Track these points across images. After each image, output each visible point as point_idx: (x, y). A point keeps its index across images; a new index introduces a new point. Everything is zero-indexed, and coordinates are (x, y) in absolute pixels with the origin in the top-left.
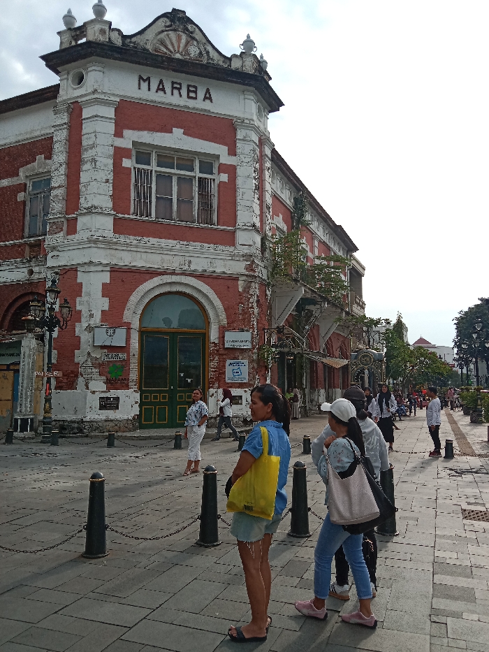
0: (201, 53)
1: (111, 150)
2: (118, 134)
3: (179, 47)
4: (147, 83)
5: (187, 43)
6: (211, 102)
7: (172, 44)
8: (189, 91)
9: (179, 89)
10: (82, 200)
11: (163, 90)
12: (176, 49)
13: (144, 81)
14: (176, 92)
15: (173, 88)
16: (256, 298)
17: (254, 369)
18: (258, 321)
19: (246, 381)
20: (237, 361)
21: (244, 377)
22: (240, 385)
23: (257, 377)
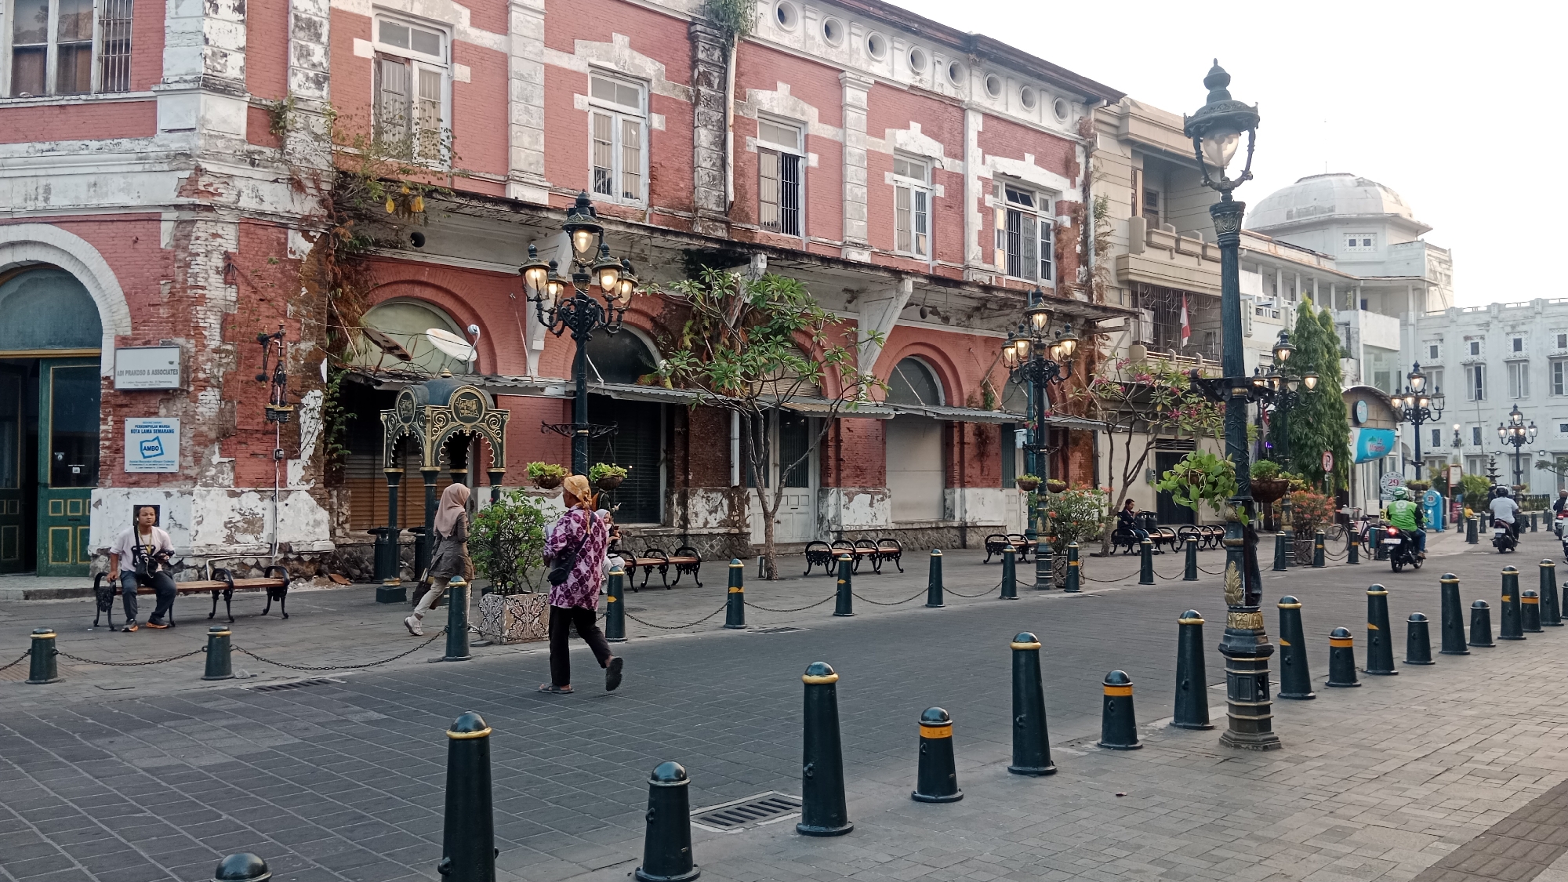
16: (217, 261)
17: (201, 440)
18: (226, 321)
19: (174, 469)
20: (153, 420)
21: (171, 457)
22: (160, 478)
23: (216, 458)
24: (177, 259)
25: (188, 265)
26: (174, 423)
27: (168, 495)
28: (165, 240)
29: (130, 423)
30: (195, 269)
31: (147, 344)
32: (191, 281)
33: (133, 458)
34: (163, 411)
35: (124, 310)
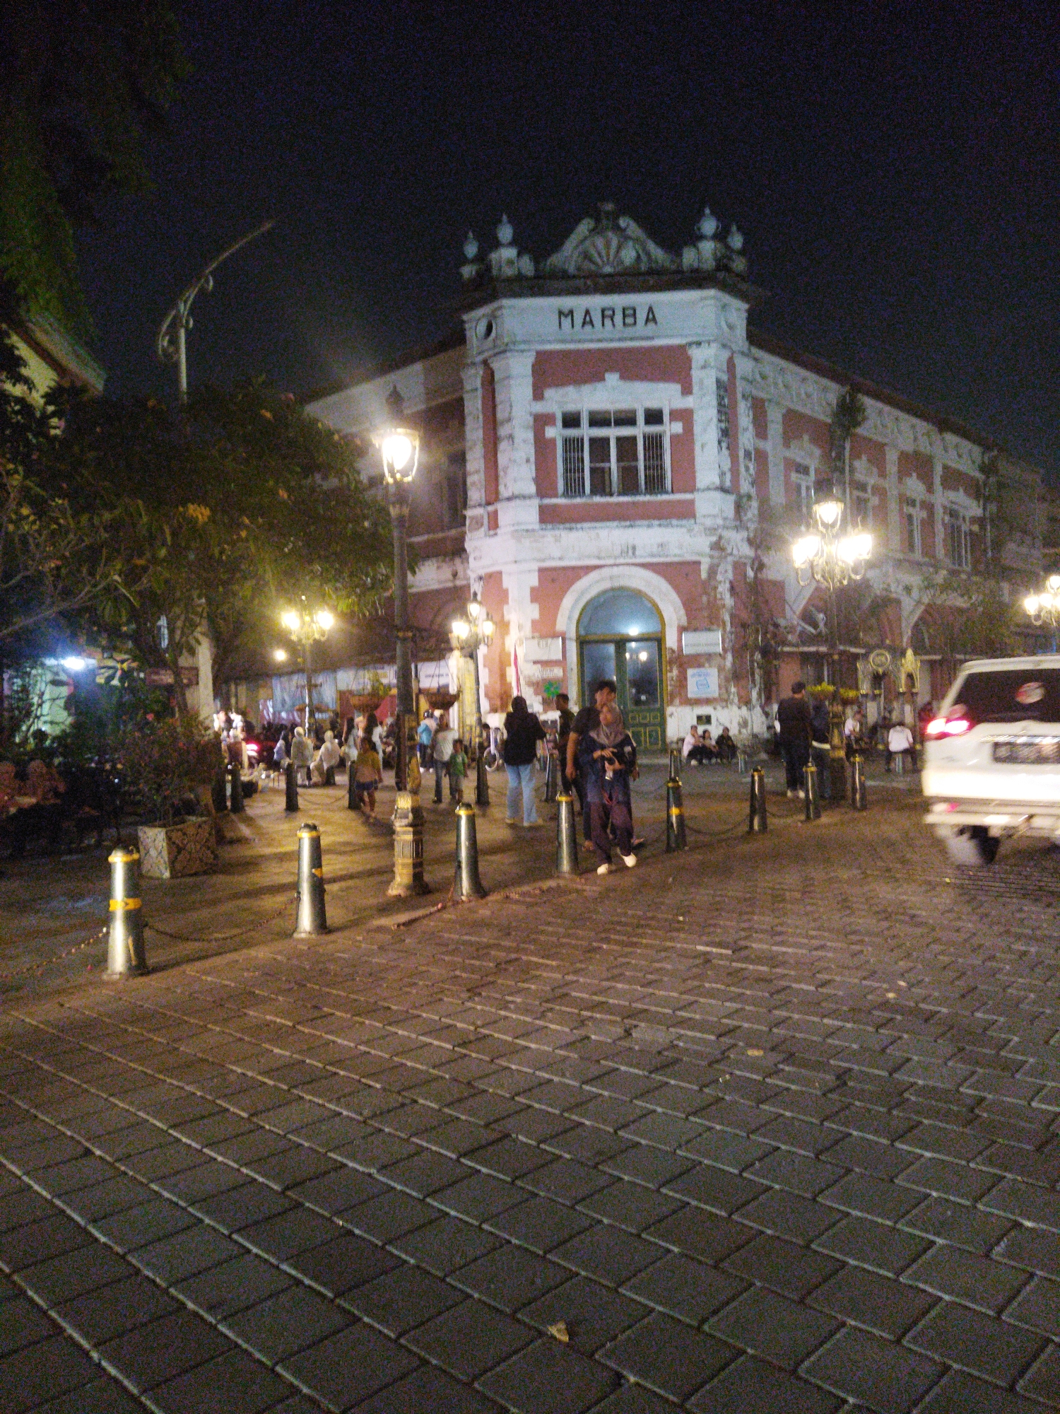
0: (638, 257)
1: (531, 420)
2: (538, 395)
3: (608, 255)
4: (569, 319)
5: (619, 248)
6: (656, 323)
7: (599, 254)
8: (624, 316)
9: (612, 318)
10: (501, 488)
11: (591, 322)
12: (605, 259)
13: (566, 316)
14: (608, 322)
15: (603, 317)
16: (728, 585)
17: (727, 680)
18: (732, 616)
19: (716, 695)
20: (702, 670)
21: (713, 690)
22: (707, 701)
23: (733, 690)
24: (709, 585)
25: (716, 588)
26: (714, 672)
27: (715, 709)
28: (704, 575)
29: (690, 672)
30: (720, 589)
31: (696, 630)
32: (719, 596)
33: (693, 690)
34: (707, 665)
35: (682, 612)
